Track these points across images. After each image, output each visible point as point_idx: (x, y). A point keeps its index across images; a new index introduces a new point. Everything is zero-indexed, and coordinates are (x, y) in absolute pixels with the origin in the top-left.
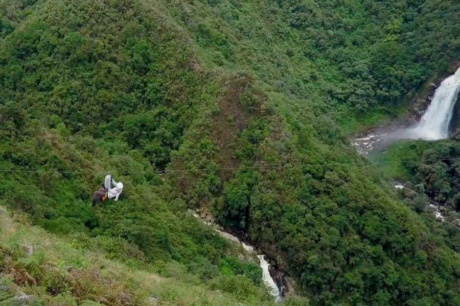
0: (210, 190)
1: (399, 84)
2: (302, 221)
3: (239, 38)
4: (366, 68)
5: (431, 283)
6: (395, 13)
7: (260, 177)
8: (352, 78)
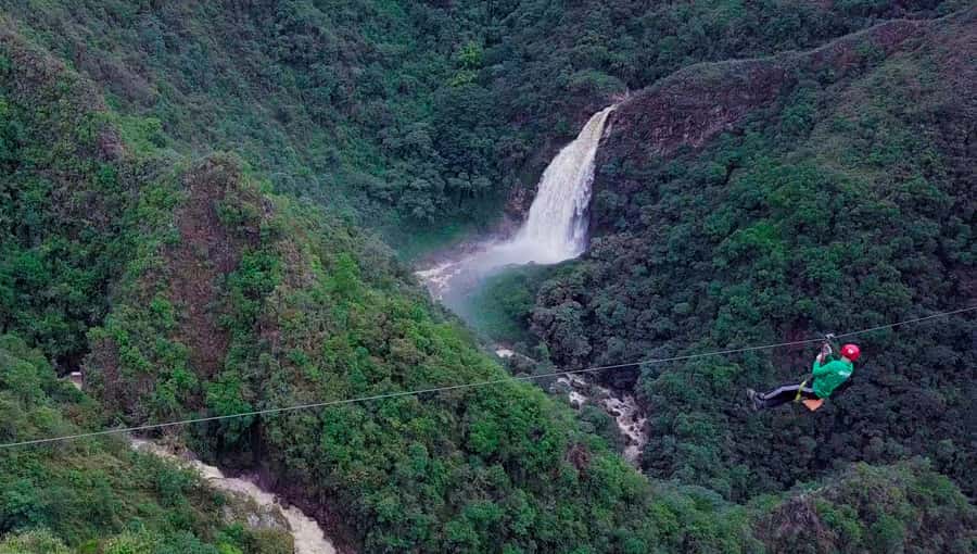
0: (179, 400)
1: (486, 164)
2: (357, 437)
3: (186, 91)
4: (427, 137)
5: (589, 520)
6: (469, 29)
7: (274, 363)
8: (402, 157)
